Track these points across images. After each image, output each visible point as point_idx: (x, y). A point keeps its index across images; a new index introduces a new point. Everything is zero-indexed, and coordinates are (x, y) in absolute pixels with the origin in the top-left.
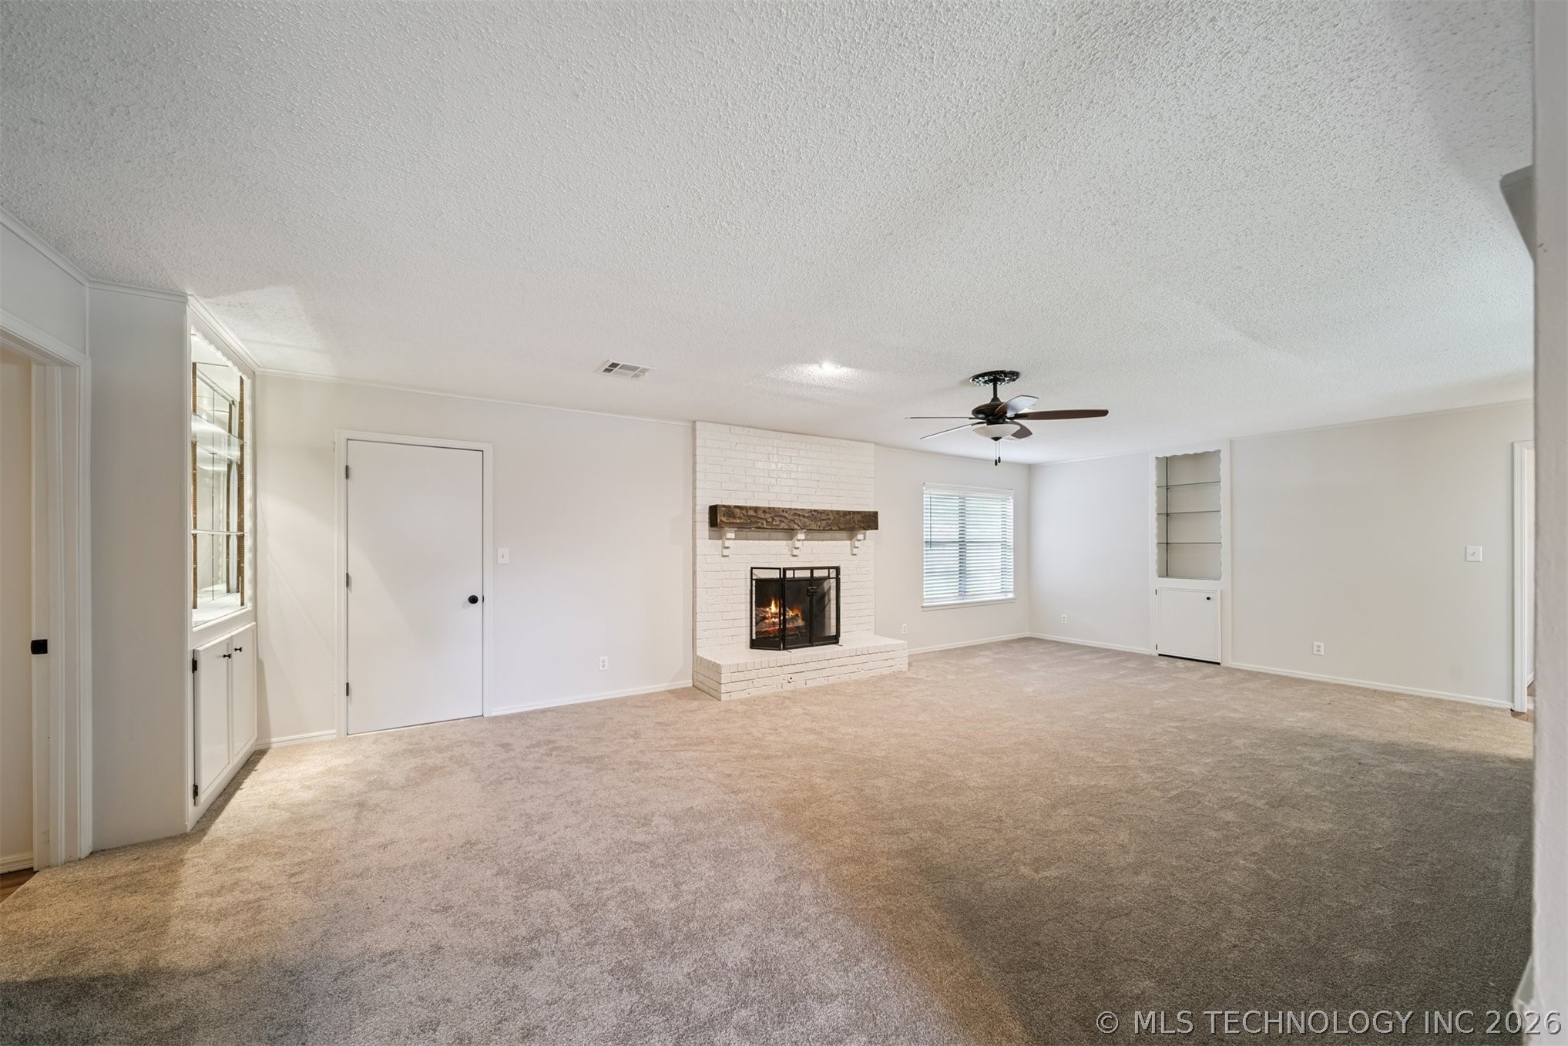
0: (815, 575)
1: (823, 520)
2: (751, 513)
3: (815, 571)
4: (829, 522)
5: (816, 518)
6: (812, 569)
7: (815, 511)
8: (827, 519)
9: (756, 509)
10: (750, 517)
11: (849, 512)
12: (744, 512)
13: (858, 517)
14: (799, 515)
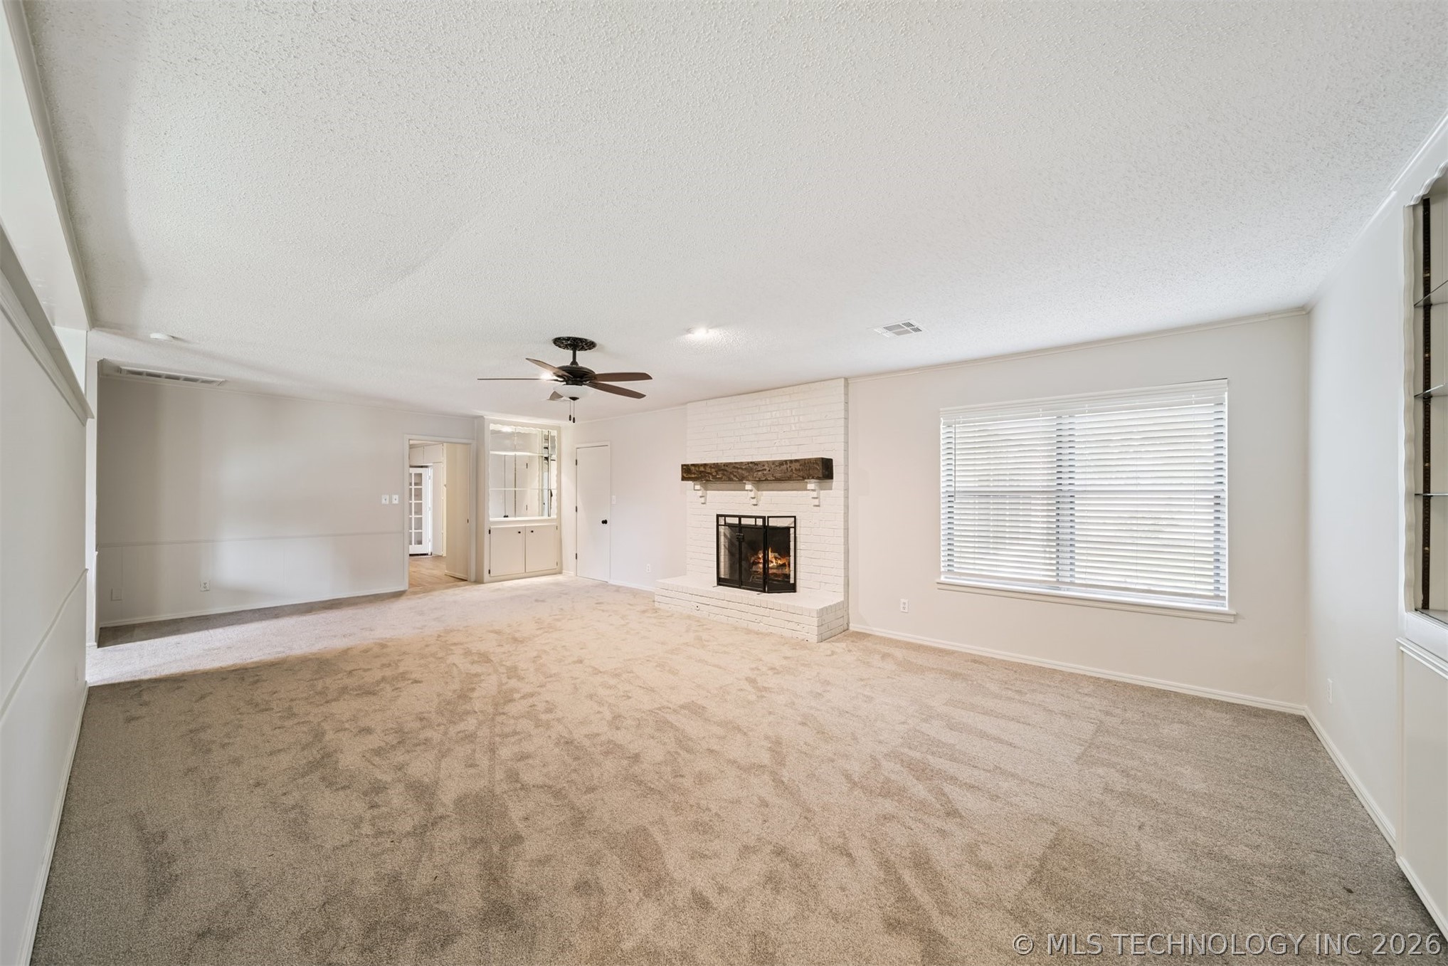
0: (742, 523)
1: (759, 471)
2: (702, 469)
3: (742, 519)
4: (765, 472)
5: (752, 469)
6: (740, 517)
7: (751, 463)
8: (763, 470)
9: (705, 465)
10: (701, 472)
11: (786, 461)
12: (697, 469)
13: (797, 466)
14: (738, 468)
